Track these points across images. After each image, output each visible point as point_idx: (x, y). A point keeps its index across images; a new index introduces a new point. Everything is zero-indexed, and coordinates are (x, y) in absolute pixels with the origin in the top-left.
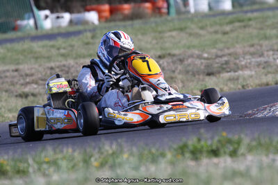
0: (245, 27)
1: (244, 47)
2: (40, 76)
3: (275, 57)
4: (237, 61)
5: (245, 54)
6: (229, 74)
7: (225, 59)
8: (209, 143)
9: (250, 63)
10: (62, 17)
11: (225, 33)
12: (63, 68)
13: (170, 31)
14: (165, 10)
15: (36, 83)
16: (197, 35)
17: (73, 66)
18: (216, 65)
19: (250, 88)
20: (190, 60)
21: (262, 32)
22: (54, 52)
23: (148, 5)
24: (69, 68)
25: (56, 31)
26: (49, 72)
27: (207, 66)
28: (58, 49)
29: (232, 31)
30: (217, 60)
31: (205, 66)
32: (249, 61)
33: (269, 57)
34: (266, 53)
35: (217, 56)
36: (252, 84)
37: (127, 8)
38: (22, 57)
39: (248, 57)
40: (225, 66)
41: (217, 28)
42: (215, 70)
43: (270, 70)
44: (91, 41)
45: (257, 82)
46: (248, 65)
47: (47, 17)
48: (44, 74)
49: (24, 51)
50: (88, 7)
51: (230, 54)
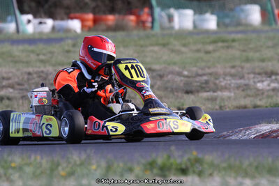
0: (228, 47)
1: (225, 68)
2: (16, 80)
3: (256, 80)
4: (217, 82)
5: (225, 75)
6: (209, 94)
7: (205, 78)
8: (179, 161)
9: (230, 85)
10: (45, 23)
11: (207, 52)
12: (41, 74)
13: (152, 45)
14: (149, 25)
15: (12, 86)
16: (179, 52)
18: (196, 84)
19: (228, 110)
20: (170, 77)
21: (245, 54)
22: (33, 57)
23: (132, 18)
24: (47, 74)
25: (37, 37)
26: (26, 77)
27: (187, 84)
28: (38, 55)
29: (214, 51)
30: (198, 79)
31: (184, 84)
32: (229, 82)
33: (250, 80)
34: (246, 76)
35: (198, 75)
36: (230, 106)
37: (111, 19)
39: (228, 78)
40: (204, 85)
41: (199, 46)
42: (193, 89)
43: (249, 92)
44: (71, 49)
45: (235, 103)
46: (228, 86)
47: (29, 21)
48: (21, 78)
49: (3, 53)
50: (72, 15)
51: (210, 74)
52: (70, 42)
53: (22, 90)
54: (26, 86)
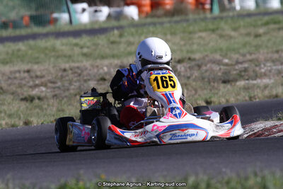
0: (279, 29)
1: (268, 53)
2: (50, 78)
4: (257, 69)
5: (266, 60)
6: (247, 82)
7: (246, 65)
9: (270, 71)
10: (101, 11)
11: (257, 36)
12: (76, 70)
13: (200, 31)
14: (208, 6)
15: (45, 85)
16: (228, 37)
17: (86, 69)
18: (235, 72)
19: (257, 100)
20: (208, 66)
22: (77, 50)
25: (88, 27)
26: (60, 74)
27: (225, 73)
29: (264, 34)
30: (237, 67)
31: (223, 73)
32: (269, 68)
35: (238, 63)
36: (260, 95)
37: (169, 3)
38: (42, 56)
39: (269, 64)
40: (243, 74)
41: (252, 30)
42: (231, 78)
44: (118, 39)
45: (266, 93)
46: (268, 73)
47: (84, 10)
48: (54, 76)
49: (46, 48)
51: (251, 61)
52: (116, 32)
53: (54, 88)
54: (59, 84)
